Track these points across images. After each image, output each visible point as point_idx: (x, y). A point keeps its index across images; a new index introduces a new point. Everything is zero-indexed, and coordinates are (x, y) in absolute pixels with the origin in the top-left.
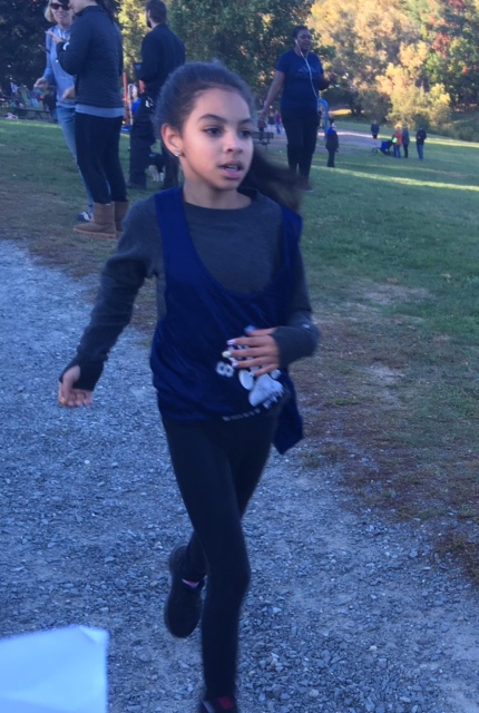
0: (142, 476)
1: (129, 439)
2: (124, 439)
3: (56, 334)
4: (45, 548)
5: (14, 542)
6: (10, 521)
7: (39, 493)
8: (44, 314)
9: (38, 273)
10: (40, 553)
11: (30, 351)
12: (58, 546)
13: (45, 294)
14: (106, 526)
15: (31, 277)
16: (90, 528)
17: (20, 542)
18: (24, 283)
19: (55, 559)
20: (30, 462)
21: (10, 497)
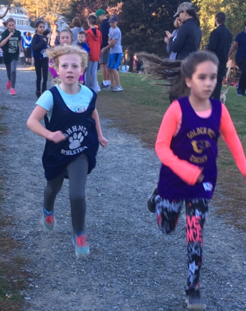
0: (183, 264)
1: (178, 243)
2: (176, 243)
3: (149, 183)
4: (129, 298)
5: (115, 292)
6: (115, 280)
7: (131, 267)
8: (144, 172)
9: (144, 151)
10: (127, 300)
11: (135, 191)
12: (136, 298)
13: (146, 162)
14: (161, 290)
15: (140, 153)
16: (153, 290)
17: (118, 293)
18: (137, 156)
19: (134, 305)
20: (128, 250)
21: (116, 267)
